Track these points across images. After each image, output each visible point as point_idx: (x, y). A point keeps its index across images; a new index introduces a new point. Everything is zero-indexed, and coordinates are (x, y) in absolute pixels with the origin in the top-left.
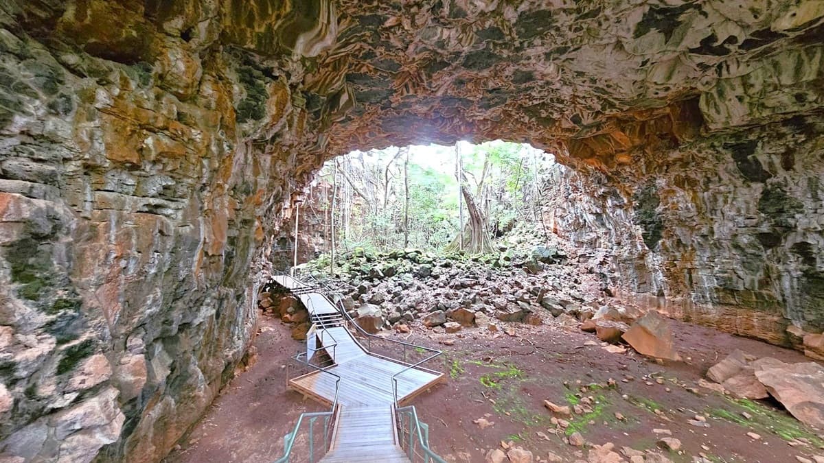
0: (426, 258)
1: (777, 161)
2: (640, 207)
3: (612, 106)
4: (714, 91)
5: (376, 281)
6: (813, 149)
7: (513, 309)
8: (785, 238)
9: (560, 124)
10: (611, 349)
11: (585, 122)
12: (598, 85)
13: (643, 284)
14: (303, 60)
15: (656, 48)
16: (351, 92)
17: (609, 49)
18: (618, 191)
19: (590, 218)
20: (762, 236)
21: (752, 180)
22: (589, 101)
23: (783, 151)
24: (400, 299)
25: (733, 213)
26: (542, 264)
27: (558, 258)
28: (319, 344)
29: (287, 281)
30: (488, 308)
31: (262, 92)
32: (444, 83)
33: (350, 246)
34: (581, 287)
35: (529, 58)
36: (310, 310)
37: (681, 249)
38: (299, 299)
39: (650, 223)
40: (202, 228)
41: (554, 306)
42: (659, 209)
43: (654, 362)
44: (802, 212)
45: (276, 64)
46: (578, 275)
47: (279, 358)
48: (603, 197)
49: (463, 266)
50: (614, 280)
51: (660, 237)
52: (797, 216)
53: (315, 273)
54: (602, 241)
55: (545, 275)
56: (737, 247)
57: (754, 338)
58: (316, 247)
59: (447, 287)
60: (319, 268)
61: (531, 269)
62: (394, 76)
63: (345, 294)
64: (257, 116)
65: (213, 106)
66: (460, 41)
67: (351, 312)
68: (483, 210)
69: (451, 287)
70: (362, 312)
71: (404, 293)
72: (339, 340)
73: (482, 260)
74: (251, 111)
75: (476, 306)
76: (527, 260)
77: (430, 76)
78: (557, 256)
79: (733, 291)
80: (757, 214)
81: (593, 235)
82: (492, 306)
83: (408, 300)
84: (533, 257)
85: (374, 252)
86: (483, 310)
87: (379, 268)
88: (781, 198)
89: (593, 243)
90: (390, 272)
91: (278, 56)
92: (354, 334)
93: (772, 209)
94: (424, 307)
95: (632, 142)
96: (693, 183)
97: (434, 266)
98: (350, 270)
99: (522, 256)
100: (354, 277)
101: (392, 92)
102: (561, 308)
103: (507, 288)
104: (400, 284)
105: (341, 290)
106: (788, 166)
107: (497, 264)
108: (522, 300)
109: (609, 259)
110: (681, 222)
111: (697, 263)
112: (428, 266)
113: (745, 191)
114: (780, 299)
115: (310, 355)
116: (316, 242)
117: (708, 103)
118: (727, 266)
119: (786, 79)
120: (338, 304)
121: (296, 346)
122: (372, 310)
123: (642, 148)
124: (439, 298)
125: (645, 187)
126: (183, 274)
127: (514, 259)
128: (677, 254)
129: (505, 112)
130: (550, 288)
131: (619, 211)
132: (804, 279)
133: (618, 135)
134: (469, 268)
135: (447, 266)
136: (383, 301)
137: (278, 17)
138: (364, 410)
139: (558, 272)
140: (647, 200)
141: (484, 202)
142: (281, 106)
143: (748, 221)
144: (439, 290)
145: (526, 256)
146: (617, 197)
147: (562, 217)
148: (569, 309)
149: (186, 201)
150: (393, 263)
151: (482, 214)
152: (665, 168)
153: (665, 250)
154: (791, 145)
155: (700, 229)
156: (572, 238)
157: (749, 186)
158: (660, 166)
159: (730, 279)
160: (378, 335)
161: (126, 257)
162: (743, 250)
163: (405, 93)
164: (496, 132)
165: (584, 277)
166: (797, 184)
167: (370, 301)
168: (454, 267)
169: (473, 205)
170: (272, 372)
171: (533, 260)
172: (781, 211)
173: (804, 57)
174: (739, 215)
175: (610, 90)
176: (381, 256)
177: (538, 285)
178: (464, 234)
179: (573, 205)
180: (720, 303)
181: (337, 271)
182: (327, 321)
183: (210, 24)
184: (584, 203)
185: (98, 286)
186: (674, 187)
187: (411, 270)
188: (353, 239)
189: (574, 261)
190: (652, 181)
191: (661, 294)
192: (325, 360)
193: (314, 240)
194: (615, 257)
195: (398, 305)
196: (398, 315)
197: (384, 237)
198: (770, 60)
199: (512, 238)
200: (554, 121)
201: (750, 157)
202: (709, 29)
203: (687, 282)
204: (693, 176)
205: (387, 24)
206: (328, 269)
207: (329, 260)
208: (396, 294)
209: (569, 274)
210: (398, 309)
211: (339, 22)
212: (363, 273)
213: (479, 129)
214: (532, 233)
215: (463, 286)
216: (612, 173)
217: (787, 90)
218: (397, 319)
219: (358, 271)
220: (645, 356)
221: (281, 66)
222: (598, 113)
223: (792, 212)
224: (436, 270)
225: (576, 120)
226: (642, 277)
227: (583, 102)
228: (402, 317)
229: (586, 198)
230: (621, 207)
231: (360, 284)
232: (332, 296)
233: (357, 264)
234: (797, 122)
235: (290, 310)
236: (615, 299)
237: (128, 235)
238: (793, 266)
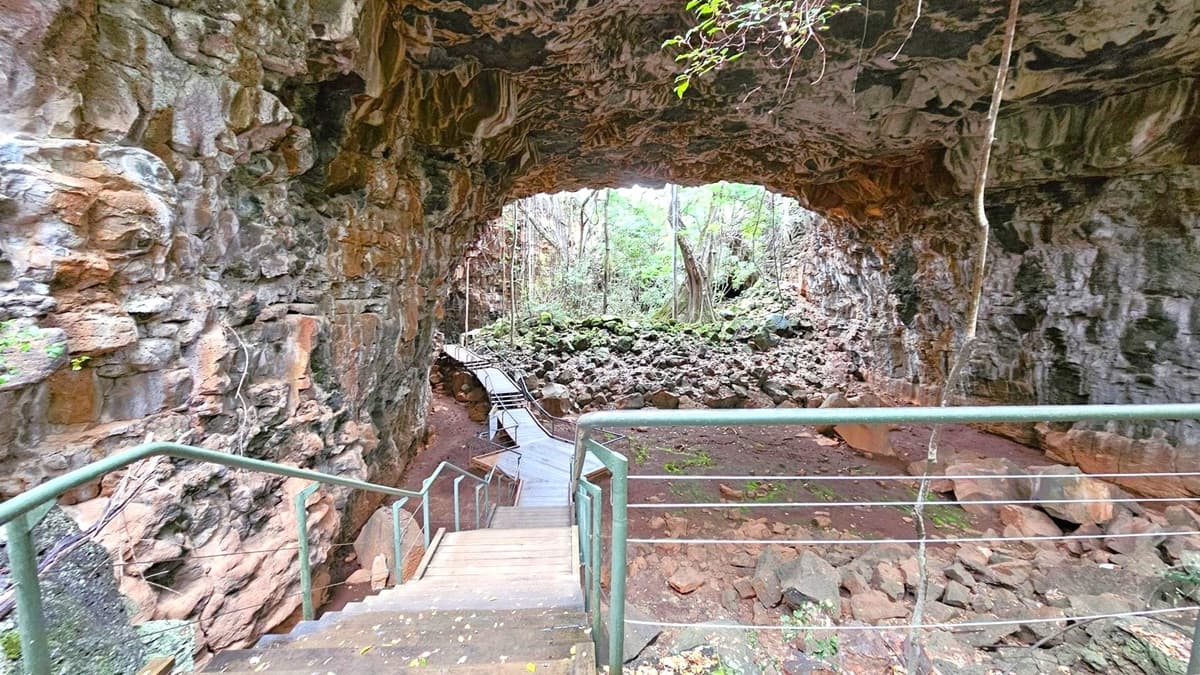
0: (626, 329)
1: (1036, 230)
2: (896, 272)
3: (851, 154)
4: (958, 148)
5: (566, 356)
6: (1068, 221)
7: (725, 394)
8: (1041, 322)
9: (793, 170)
10: (822, 441)
11: (821, 169)
12: (827, 132)
13: (899, 366)
14: (484, 141)
15: (882, 102)
16: (533, 149)
17: (829, 102)
18: (873, 249)
19: (844, 280)
20: (1015, 317)
21: (1012, 251)
22: (822, 146)
23: (1041, 219)
24: (593, 378)
25: (989, 288)
26: (777, 337)
27: (801, 330)
28: (500, 425)
29: (458, 353)
30: (696, 391)
31: (446, 181)
32: (641, 133)
33: (535, 310)
34: (823, 369)
35: (736, 112)
36: (489, 389)
37: (939, 327)
38: (475, 376)
39: (907, 292)
40: (401, 318)
41: (777, 391)
42: (916, 277)
43: (863, 456)
44: (1054, 294)
45: (457, 151)
46: (823, 352)
47: (459, 438)
48: (858, 254)
49: (671, 340)
50: (867, 360)
51: (916, 312)
52: (1050, 298)
53: (492, 343)
54: (857, 309)
55: (776, 352)
56: (993, 329)
57: (1003, 436)
58: (491, 306)
59: (650, 366)
60: (496, 337)
61: (760, 345)
62: (582, 132)
63: (528, 370)
64: (442, 207)
65: (406, 208)
66: (652, 101)
67: (536, 391)
68: (705, 266)
69: (654, 366)
70: (546, 393)
71: (598, 370)
72: (521, 422)
73: (698, 332)
74: (436, 204)
75: (682, 390)
76: (756, 332)
77: (623, 130)
78: (799, 327)
79: (986, 381)
80: (1014, 291)
81: (847, 302)
82: (701, 390)
83: (601, 379)
84: (764, 329)
85: (563, 318)
86: (689, 394)
87: (568, 339)
88: (1037, 274)
89: (846, 312)
90: (582, 346)
91: (459, 143)
92: (537, 417)
93: (1026, 288)
94: (619, 388)
95: (885, 193)
96: (952, 248)
97: (637, 339)
98: (534, 340)
99: (749, 327)
100: (538, 349)
101: (580, 144)
102: (785, 393)
103: (722, 369)
104: (593, 360)
105: (523, 366)
106: (1046, 238)
107: (715, 338)
108: (738, 382)
109: (863, 334)
110: (938, 295)
111: (953, 345)
112: (629, 338)
113: (1005, 262)
114: (1032, 391)
115: (492, 435)
116: (491, 299)
117: (952, 162)
118: (983, 351)
119: (1032, 143)
120: (520, 383)
121: (474, 427)
122: (558, 390)
123: (894, 200)
124: (638, 378)
125: (901, 247)
126: (389, 359)
127: (739, 332)
128: (934, 332)
129: (721, 155)
130: (780, 369)
131: (876, 274)
132: (1054, 370)
133: (866, 183)
134: (678, 343)
135: (652, 338)
136: (573, 379)
137: (460, 111)
138: (544, 485)
139: (796, 349)
140: (903, 265)
141: (707, 255)
142: (462, 193)
143: (1005, 299)
144: (640, 369)
145: (756, 328)
146: (872, 256)
147: (811, 275)
148: (796, 395)
149: (388, 296)
150: (587, 334)
151: (702, 271)
152: (921, 227)
153: (921, 326)
154: (1048, 213)
155: (956, 304)
156: (823, 304)
157: (1009, 257)
158: (916, 224)
159: (983, 367)
160: (564, 418)
161: (357, 350)
162: (999, 332)
163: (596, 144)
164: (714, 175)
165: (831, 355)
166: (1052, 260)
167: (558, 380)
168: (661, 340)
169: (691, 259)
170: (453, 451)
171: (763, 333)
172: (1034, 291)
173: (1053, 117)
174: (996, 291)
175: (843, 138)
176: (572, 324)
177: (765, 366)
178: (678, 298)
179: (824, 261)
180: (973, 394)
181: (518, 341)
182: (507, 400)
183: (405, 140)
184: (836, 260)
185: (345, 372)
186: (931, 252)
187: (608, 343)
188: (538, 300)
189: (821, 335)
190: (909, 240)
191: (916, 381)
192: (506, 441)
193: (488, 297)
194: (870, 332)
195: (589, 385)
196: (589, 396)
197: (578, 298)
198: (1018, 118)
199: (744, 303)
200: (784, 165)
201: (1006, 224)
202: (933, 92)
203: (942, 368)
204: (950, 239)
205: (570, 94)
206: (507, 338)
207: (509, 327)
208: (588, 372)
209: (810, 352)
210: (589, 390)
211: (519, 96)
212: (550, 346)
213: (692, 174)
214: (772, 295)
215: (669, 364)
216: (864, 226)
217: (1035, 154)
218: (587, 402)
219: (544, 342)
220: (855, 450)
221: (462, 151)
222: (836, 159)
223: (1044, 292)
224: (638, 345)
225: (811, 165)
226: (898, 358)
227: (815, 146)
228: (593, 399)
229: (839, 254)
230: (878, 269)
231: (546, 359)
232: (513, 373)
233: (542, 334)
234: (1051, 187)
235: (464, 387)
236: (863, 385)
237: (358, 332)
238: (1045, 354)
